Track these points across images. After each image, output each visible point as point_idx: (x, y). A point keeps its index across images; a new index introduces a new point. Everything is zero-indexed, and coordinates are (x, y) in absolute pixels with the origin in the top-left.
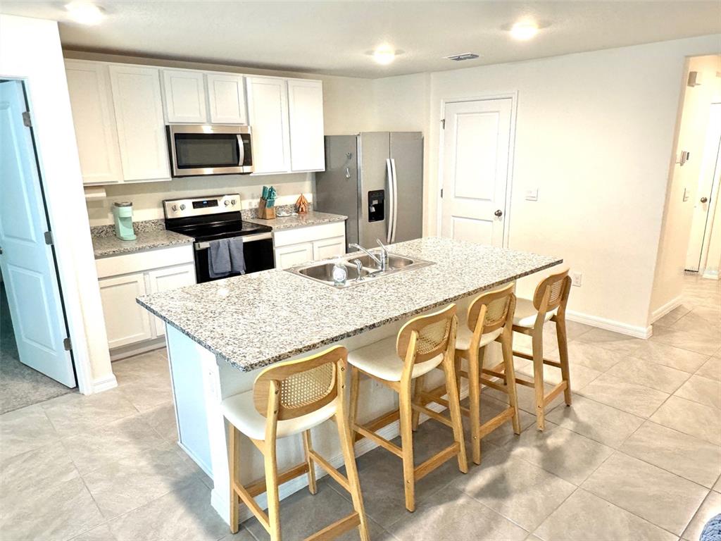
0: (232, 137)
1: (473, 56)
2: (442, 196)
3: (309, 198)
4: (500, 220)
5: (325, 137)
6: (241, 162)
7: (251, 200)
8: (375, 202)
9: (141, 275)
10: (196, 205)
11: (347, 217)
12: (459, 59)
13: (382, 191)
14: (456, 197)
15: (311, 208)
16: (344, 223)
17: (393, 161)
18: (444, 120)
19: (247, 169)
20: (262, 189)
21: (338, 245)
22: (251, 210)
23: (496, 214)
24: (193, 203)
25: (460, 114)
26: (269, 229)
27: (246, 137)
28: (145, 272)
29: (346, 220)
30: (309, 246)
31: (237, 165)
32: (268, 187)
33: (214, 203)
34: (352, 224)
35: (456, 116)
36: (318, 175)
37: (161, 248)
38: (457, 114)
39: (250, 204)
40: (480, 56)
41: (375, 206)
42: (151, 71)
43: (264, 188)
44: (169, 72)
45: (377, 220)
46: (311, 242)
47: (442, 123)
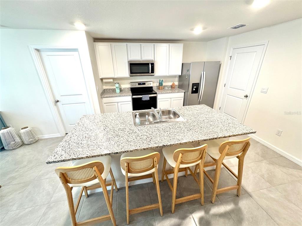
0: (148, 64)
1: (242, 26)
2: (225, 86)
3: (177, 83)
4: (247, 99)
5: (182, 64)
6: (150, 72)
7: (157, 83)
8: (195, 87)
9: (117, 103)
10: (139, 84)
11: (185, 91)
12: (235, 28)
13: (199, 83)
14: (230, 87)
15: (177, 87)
16: (184, 93)
17: (204, 73)
18: (231, 56)
19: (152, 74)
20: (159, 80)
21: (180, 100)
22: (156, 86)
23: (245, 97)
24: (138, 84)
25: (238, 53)
26: (156, 93)
27: (153, 64)
28: (118, 102)
29: (185, 92)
30: (169, 100)
31: (149, 73)
32: (161, 80)
33: (144, 84)
34: (186, 93)
35: (236, 54)
36: (180, 76)
37: (122, 96)
38: (237, 53)
39: (157, 84)
40: (247, 25)
41: (195, 88)
42: (124, 44)
43: (160, 80)
44: (130, 44)
45: (195, 93)
46: (171, 98)
47: (230, 58)
